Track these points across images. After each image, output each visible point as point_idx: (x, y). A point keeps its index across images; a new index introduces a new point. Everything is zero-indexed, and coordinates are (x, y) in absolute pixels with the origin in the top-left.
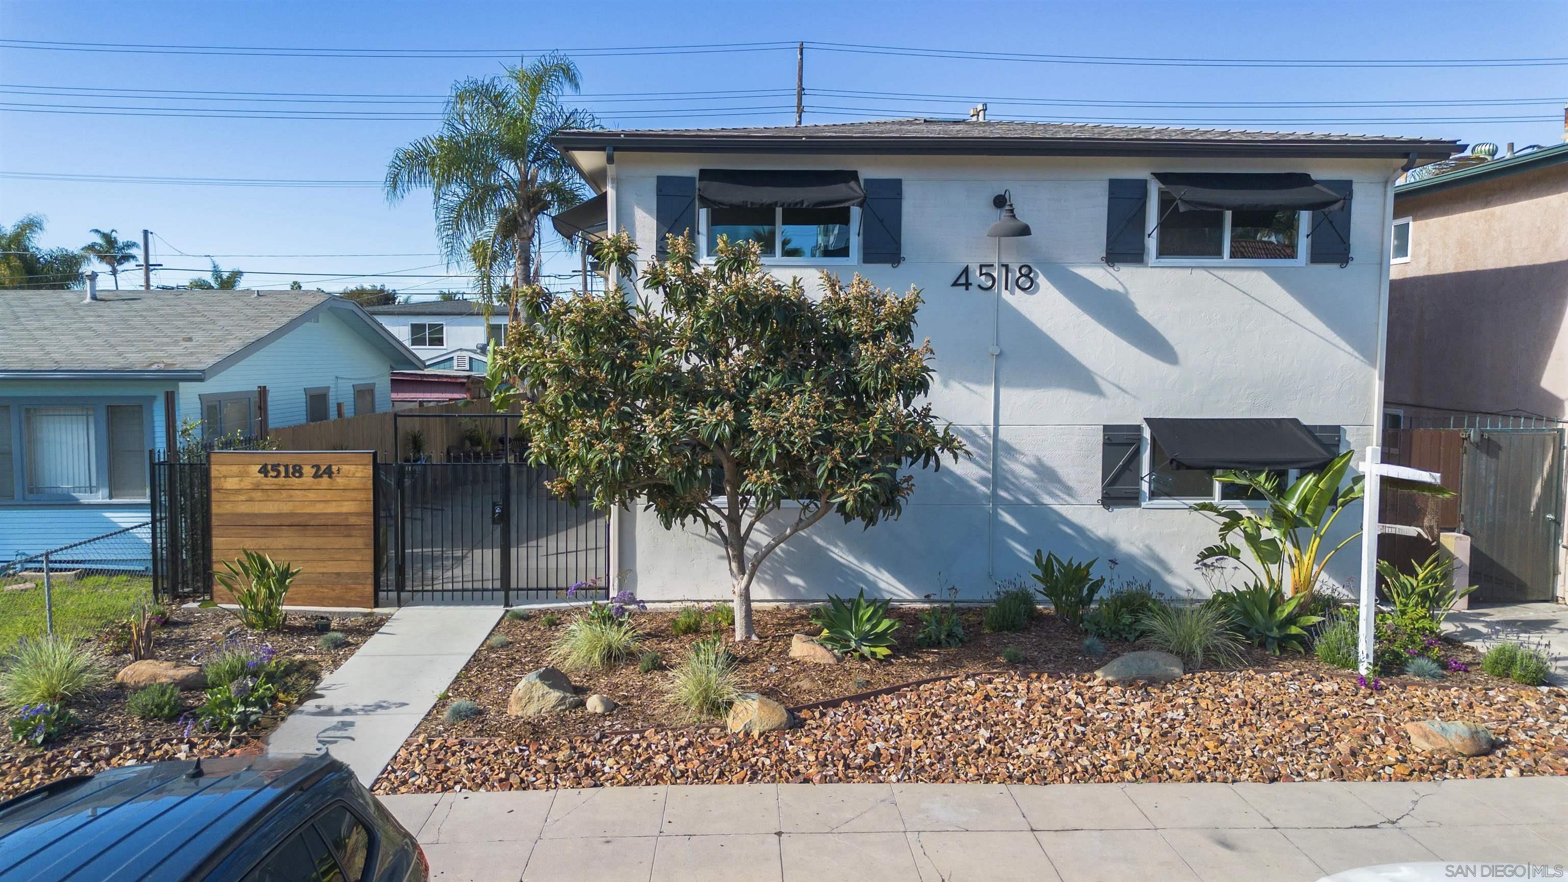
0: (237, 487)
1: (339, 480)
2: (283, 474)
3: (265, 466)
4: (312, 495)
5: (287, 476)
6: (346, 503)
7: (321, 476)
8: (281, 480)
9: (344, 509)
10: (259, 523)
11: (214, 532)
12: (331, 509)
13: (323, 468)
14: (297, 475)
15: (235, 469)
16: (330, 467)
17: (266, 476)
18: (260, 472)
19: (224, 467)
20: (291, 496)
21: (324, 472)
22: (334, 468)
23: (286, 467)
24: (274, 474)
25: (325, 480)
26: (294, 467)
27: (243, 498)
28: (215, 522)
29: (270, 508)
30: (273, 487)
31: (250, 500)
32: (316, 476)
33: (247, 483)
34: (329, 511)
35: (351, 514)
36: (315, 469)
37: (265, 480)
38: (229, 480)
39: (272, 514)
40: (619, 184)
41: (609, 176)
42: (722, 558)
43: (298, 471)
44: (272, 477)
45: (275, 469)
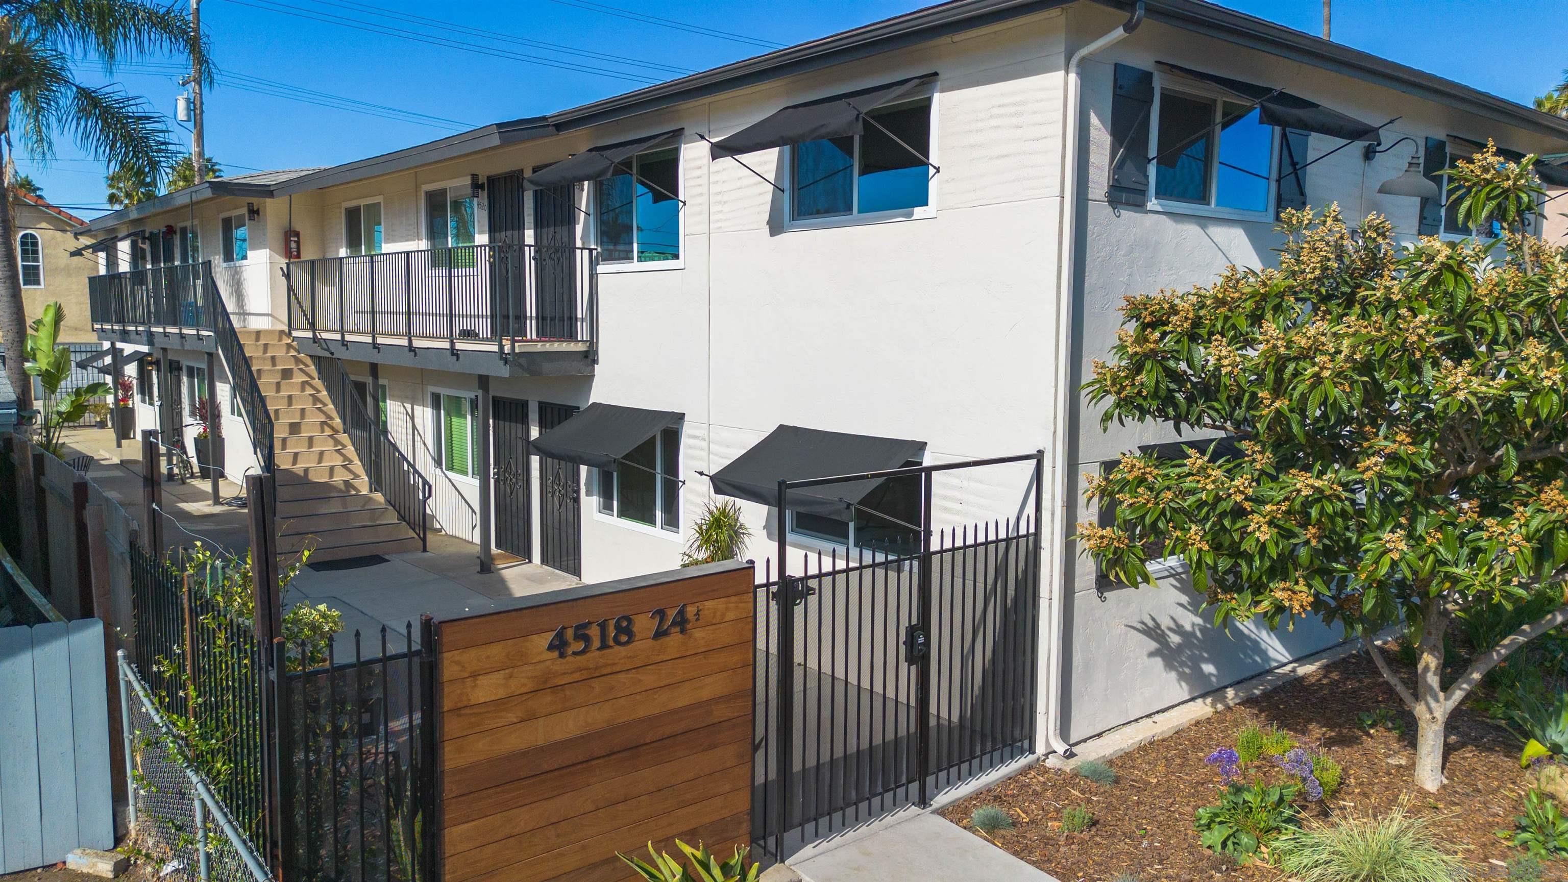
0: (501, 693)
1: (698, 634)
2: (597, 643)
3: (560, 635)
4: (649, 679)
5: (604, 646)
6: (707, 680)
7: (666, 633)
8: (594, 656)
9: (705, 694)
10: (546, 767)
11: (449, 815)
12: (683, 698)
13: (672, 614)
14: (624, 638)
15: (496, 651)
16: (682, 613)
17: (562, 655)
18: (551, 648)
19: (472, 654)
20: (612, 688)
21: (674, 624)
22: (691, 610)
23: (603, 626)
24: (581, 646)
25: (675, 639)
26: (618, 627)
27: (512, 717)
28: (450, 788)
29: (570, 726)
30: (577, 676)
31: (531, 717)
32: (660, 634)
33: (522, 681)
34: (680, 704)
35: (717, 700)
36: (657, 619)
37: (560, 666)
38: (483, 681)
39: (570, 740)
40: (1085, 71)
41: (1084, 52)
42: (1151, 655)
43: (626, 631)
44: (575, 654)
45: (581, 634)
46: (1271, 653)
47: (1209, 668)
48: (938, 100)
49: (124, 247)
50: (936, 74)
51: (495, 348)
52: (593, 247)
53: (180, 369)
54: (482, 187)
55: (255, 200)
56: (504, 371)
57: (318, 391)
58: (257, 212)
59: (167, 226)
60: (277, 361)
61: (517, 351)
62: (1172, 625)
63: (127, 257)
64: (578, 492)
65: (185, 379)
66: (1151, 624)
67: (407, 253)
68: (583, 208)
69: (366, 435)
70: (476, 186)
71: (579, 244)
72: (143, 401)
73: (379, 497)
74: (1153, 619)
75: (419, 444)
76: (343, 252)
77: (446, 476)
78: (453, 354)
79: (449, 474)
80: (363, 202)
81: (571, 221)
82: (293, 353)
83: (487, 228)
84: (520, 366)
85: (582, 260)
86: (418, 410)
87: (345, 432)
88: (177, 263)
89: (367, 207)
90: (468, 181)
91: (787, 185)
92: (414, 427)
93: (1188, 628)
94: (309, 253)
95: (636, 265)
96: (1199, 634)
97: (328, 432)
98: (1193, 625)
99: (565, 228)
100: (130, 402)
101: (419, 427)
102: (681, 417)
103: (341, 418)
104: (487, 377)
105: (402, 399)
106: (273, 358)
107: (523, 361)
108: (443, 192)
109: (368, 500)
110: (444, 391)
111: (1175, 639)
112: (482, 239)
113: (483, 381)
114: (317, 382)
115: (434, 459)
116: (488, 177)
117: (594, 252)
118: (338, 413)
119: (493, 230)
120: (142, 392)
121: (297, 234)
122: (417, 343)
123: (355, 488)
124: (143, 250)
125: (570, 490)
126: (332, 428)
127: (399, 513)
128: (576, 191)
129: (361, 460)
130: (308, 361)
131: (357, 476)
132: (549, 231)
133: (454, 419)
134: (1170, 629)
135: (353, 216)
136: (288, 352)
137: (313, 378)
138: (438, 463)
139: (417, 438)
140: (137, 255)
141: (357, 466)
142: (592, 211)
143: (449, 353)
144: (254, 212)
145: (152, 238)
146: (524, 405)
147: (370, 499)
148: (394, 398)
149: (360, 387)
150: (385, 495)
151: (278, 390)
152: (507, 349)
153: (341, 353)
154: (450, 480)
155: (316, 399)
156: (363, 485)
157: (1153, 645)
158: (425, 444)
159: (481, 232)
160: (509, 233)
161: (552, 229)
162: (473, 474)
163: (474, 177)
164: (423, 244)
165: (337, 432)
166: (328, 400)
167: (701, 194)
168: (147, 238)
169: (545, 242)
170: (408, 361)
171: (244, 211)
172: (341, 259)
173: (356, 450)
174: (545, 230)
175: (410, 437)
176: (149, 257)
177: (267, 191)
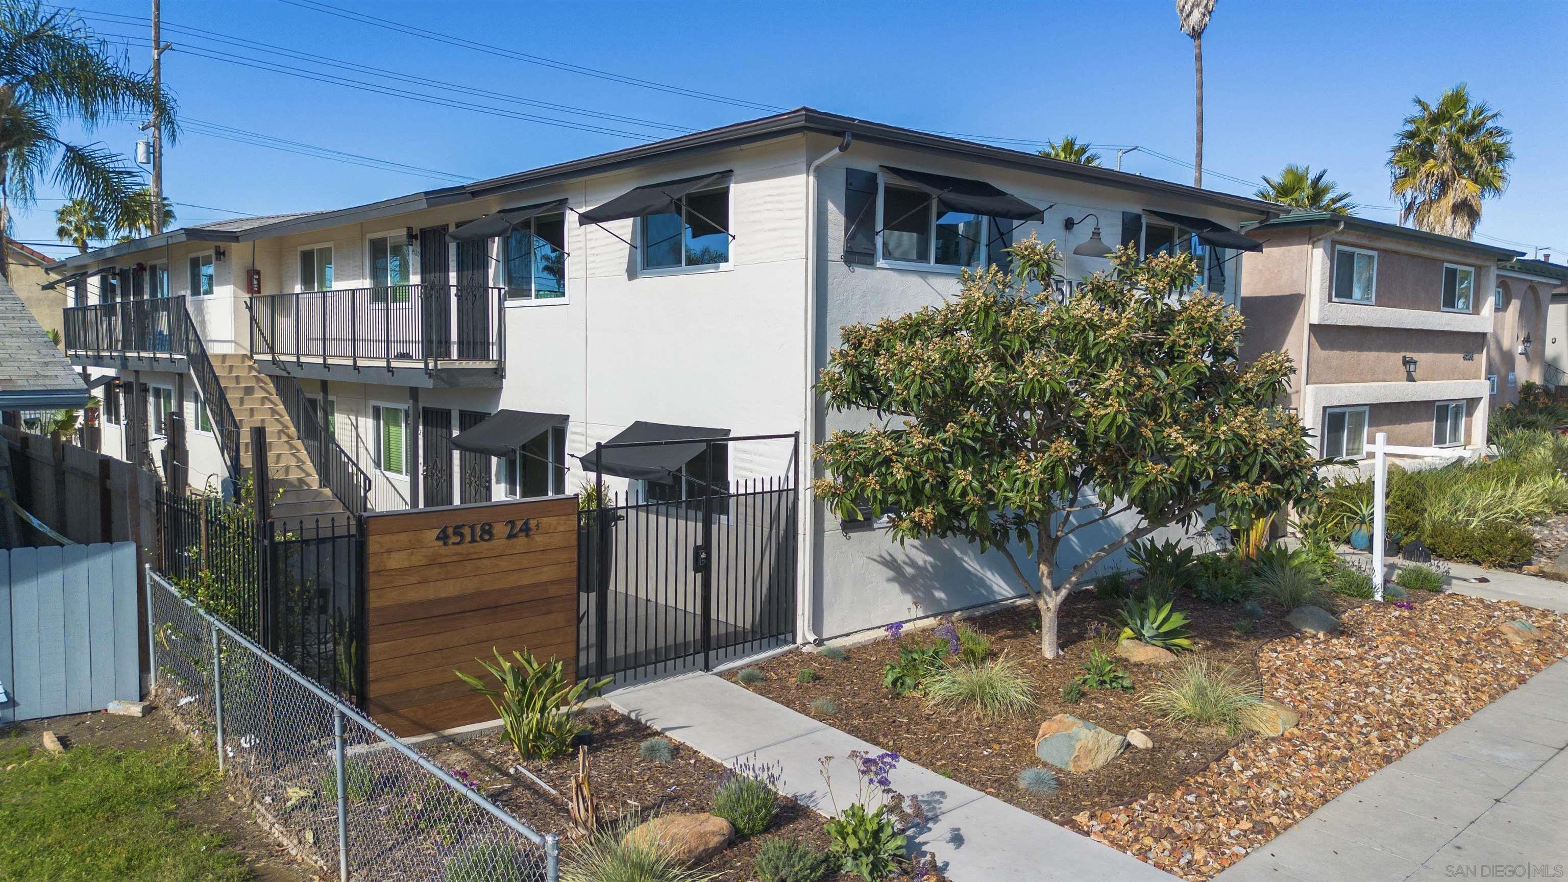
0: (406, 564)
1: (538, 538)
2: (468, 538)
3: (444, 531)
4: (504, 564)
5: (473, 541)
6: (545, 569)
7: (515, 536)
8: (466, 547)
9: (544, 578)
10: (435, 614)
11: (372, 636)
12: (527, 579)
13: (519, 524)
14: (487, 537)
15: (403, 537)
16: (526, 523)
17: (445, 544)
18: (438, 538)
19: (387, 538)
20: (478, 568)
21: (521, 530)
22: (533, 523)
23: (472, 528)
24: (458, 539)
25: (522, 540)
26: (482, 529)
27: (413, 580)
28: (373, 620)
29: (450, 589)
30: (455, 558)
31: (424, 581)
32: (511, 536)
33: (419, 558)
34: (525, 582)
35: (552, 582)
36: (510, 526)
37: (444, 550)
38: (393, 555)
39: (452, 598)
40: (819, 173)
41: (817, 162)
42: (890, 580)
43: (488, 532)
44: (454, 544)
45: (458, 531)
46: (995, 588)
47: (940, 595)
48: (733, 187)
49: (94, 283)
50: (731, 171)
51: (422, 366)
52: (501, 286)
53: (145, 390)
54: (416, 237)
55: (222, 244)
56: (429, 384)
57: (276, 405)
58: (224, 254)
59: (138, 264)
60: (241, 380)
61: (439, 367)
62: (907, 560)
63: (97, 291)
64: (490, 482)
65: (151, 400)
66: (888, 558)
67: (353, 291)
68: (494, 256)
69: (317, 444)
70: (411, 236)
71: (491, 284)
72: (110, 421)
73: (327, 491)
74: (891, 555)
75: (362, 450)
76: (298, 289)
77: (385, 476)
78: (389, 371)
79: (388, 474)
80: (316, 247)
81: (485, 266)
82: (255, 374)
83: (419, 270)
84: (442, 379)
85: (494, 296)
86: (361, 420)
87: (299, 439)
88: (146, 297)
89: (320, 250)
90: (403, 232)
91: (638, 243)
92: (358, 436)
93: (921, 563)
94: (268, 289)
95: (533, 301)
96: (929, 568)
97: (284, 438)
98: (925, 561)
99: (481, 271)
100: (97, 422)
101: (362, 435)
102: (566, 418)
103: (295, 427)
104: (417, 388)
105: (348, 412)
106: (237, 377)
107: (444, 375)
108: (384, 240)
109: (318, 493)
110: (382, 404)
111: (909, 570)
112: (415, 279)
113: (414, 393)
114: (276, 398)
115: (374, 462)
116: (421, 230)
117: (503, 291)
118: (293, 422)
119: (424, 272)
120: (109, 412)
121: (258, 273)
122: (360, 363)
123: (307, 485)
124: (113, 286)
125: (483, 480)
126: (288, 436)
127: (344, 504)
128: (489, 243)
129: (312, 462)
130: (268, 380)
131: (308, 475)
132: (468, 274)
133: (391, 428)
134: (905, 563)
135: (307, 258)
136: (250, 372)
137: (271, 394)
138: (378, 465)
139: (360, 444)
140: (106, 290)
141: (309, 466)
142: (500, 259)
143: (386, 370)
144: (220, 254)
145: (123, 275)
146: (448, 413)
147: (321, 492)
148: (341, 411)
149: (313, 403)
150: (332, 490)
151: (242, 404)
152: (431, 366)
153: (297, 373)
154: (387, 479)
155: (274, 411)
156: (314, 481)
157: (891, 574)
158: (367, 449)
159: (414, 274)
160: (437, 274)
161: (470, 272)
162: (407, 472)
163: (409, 229)
164: (367, 283)
165: (292, 439)
166: (284, 413)
167: (580, 248)
168: (118, 274)
169: (465, 283)
170: (354, 377)
171: (212, 252)
172: (297, 294)
173: (308, 453)
174: (465, 273)
175: (354, 444)
176: (118, 291)
177: (233, 237)
